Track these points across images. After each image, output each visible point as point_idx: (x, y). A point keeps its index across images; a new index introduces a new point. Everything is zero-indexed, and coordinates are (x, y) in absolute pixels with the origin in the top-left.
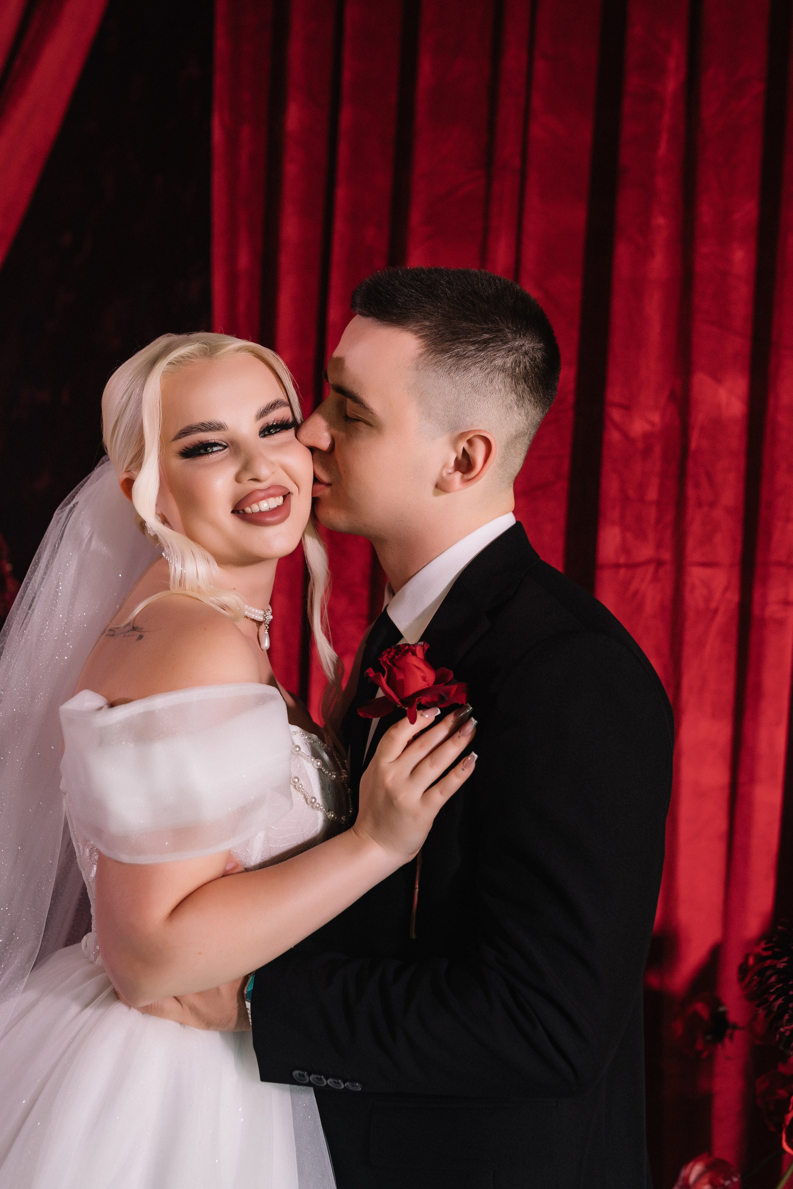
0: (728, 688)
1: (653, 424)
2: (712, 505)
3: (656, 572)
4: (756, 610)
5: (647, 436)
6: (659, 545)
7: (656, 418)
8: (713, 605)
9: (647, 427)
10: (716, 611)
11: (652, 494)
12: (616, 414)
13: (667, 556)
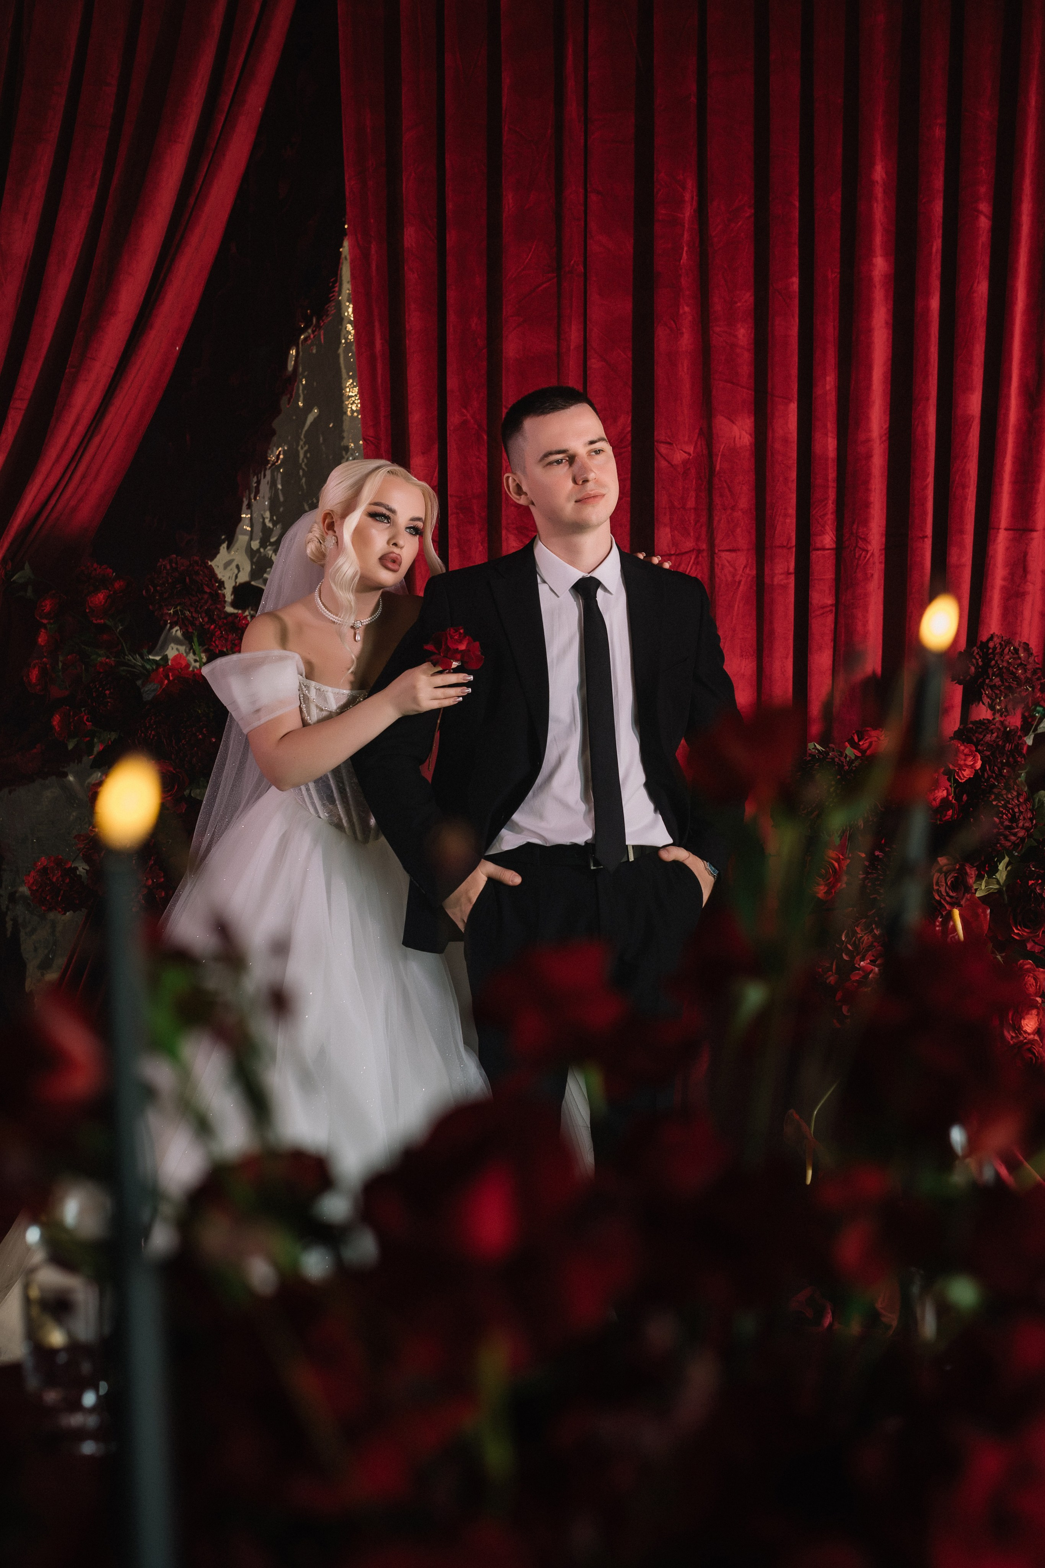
0: (751, 635)
1: (689, 454)
2: (733, 508)
3: (697, 557)
4: (767, 580)
5: (685, 463)
6: (698, 539)
7: (691, 449)
8: (737, 578)
9: (686, 456)
10: (740, 582)
11: (691, 504)
12: (663, 449)
13: (704, 546)
